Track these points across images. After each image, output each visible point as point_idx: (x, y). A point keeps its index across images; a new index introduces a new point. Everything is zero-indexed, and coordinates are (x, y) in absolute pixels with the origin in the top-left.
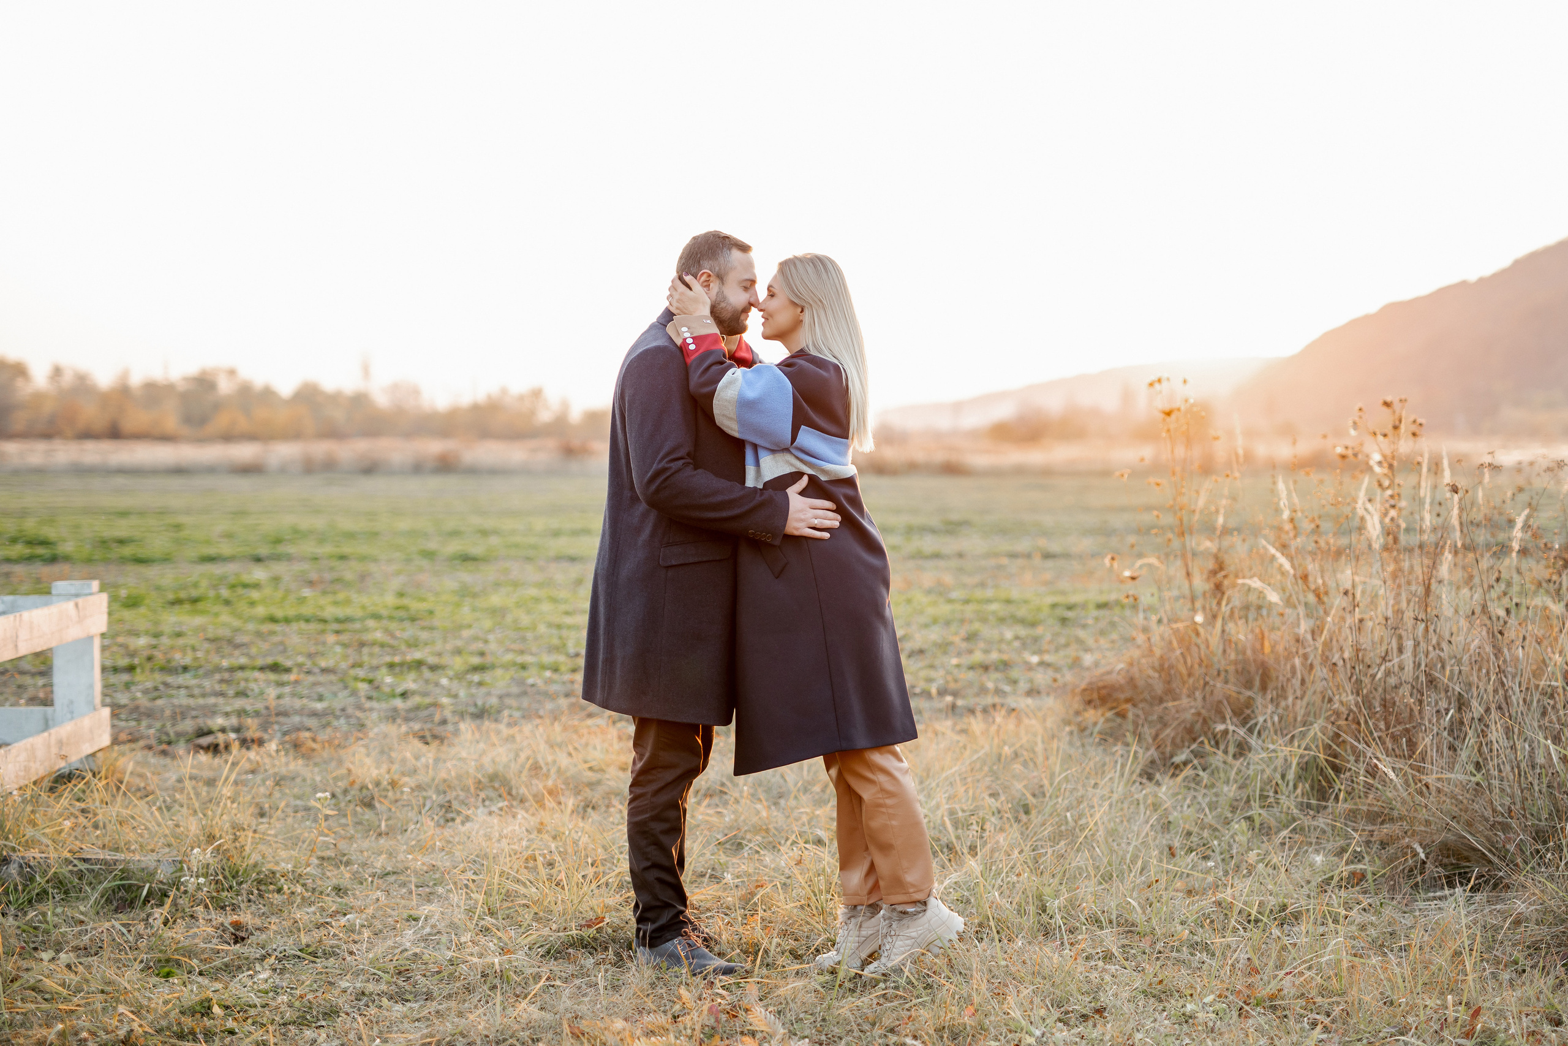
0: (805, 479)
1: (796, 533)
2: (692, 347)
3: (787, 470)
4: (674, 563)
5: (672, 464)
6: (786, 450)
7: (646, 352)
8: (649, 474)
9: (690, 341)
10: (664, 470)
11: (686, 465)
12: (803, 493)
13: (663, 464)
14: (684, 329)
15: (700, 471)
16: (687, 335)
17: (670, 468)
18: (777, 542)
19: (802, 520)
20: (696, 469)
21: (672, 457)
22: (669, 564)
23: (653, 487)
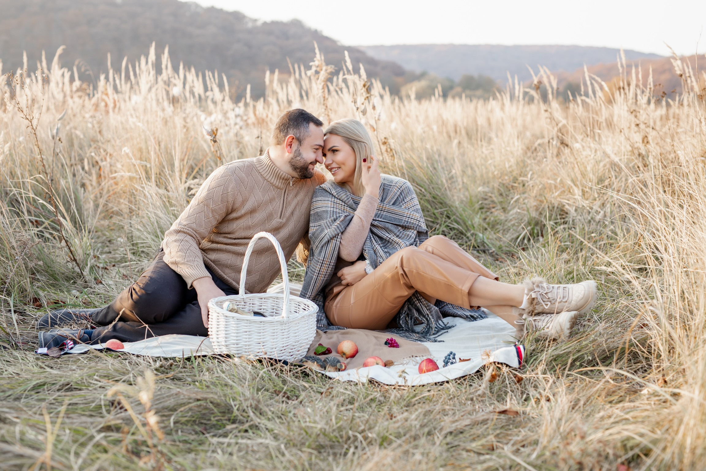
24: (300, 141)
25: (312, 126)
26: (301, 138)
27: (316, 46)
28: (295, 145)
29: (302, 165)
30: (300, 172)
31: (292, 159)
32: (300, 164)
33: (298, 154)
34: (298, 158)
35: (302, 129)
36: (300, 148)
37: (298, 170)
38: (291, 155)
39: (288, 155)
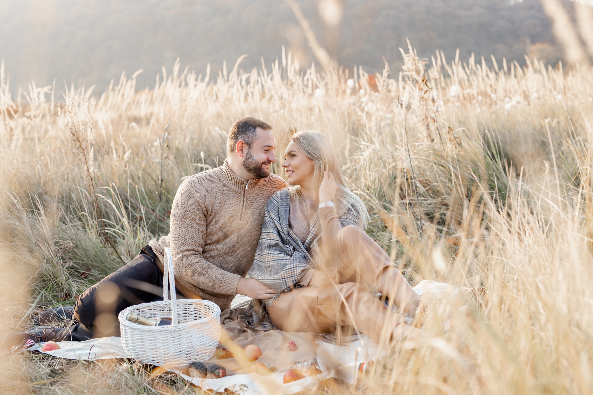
24: (249, 145)
25: (259, 130)
26: (250, 141)
27: (408, 42)
28: (246, 149)
29: (254, 166)
30: (255, 172)
31: (245, 162)
32: (253, 165)
33: (249, 156)
34: (250, 160)
35: (250, 134)
36: (250, 151)
37: (253, 171)
38: (244, 159)
39: (241, 159)
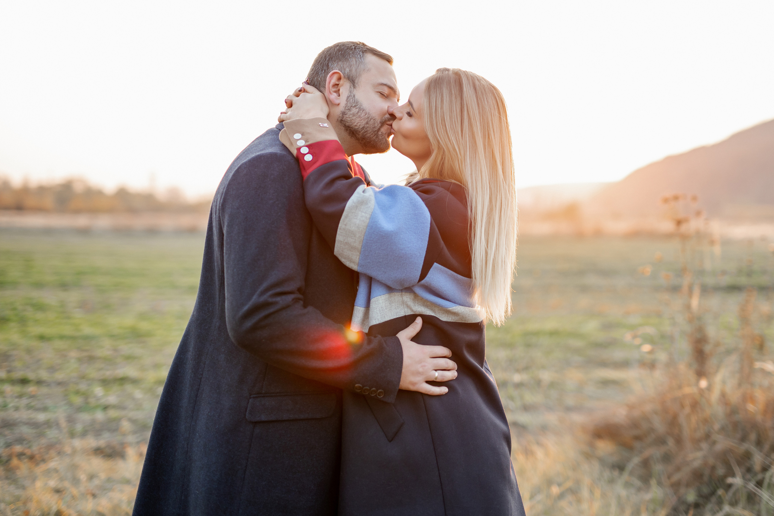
0: (419, 321)
1: (412, 388)
2: (308, 158)
3: (401, 312)
4: (264, 418)
5: (278, 299)
6: (409, 289)
7: (258, 159)
8: (246, 308)
9: (305, 150)
10: (266, 305)
11: (296, 300)
12: (417, 339)
13: (265, 298)
14: (297, 136)
15: (310, 309)
16: (301, 143)
17: (276, 303)
18: (391, 399)
19: (418, 373)
20: (305, 306)
21: (278, 290)
22: (257, 419)
23: (249, 324)
